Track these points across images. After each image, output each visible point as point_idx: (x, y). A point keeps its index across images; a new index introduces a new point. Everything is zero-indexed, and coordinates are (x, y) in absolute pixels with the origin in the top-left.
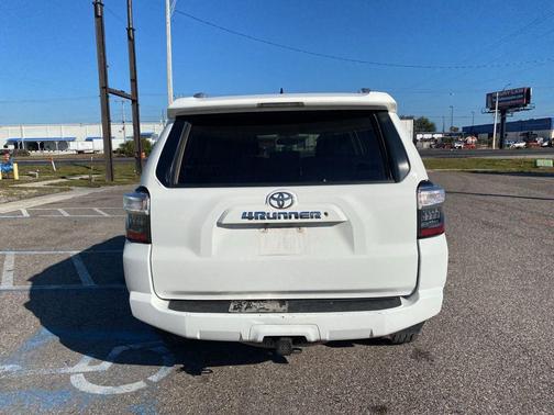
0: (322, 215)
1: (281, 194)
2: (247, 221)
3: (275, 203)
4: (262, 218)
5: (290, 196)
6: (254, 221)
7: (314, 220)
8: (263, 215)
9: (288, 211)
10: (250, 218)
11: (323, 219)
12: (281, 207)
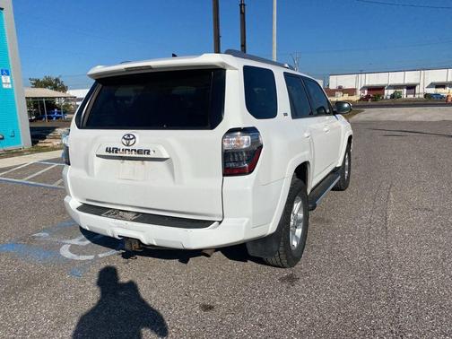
0: (152, 153)
1: (129, 135)
2: (108, 154)
3: (125, 141)
4: (116, 152)
5: (134, 137)
6: (111, 154)
7: (146, 156)
8: (117, 150)
9: (130, 148)
10: (110, 151)
11: (152, 155)
12: (128, 145)
